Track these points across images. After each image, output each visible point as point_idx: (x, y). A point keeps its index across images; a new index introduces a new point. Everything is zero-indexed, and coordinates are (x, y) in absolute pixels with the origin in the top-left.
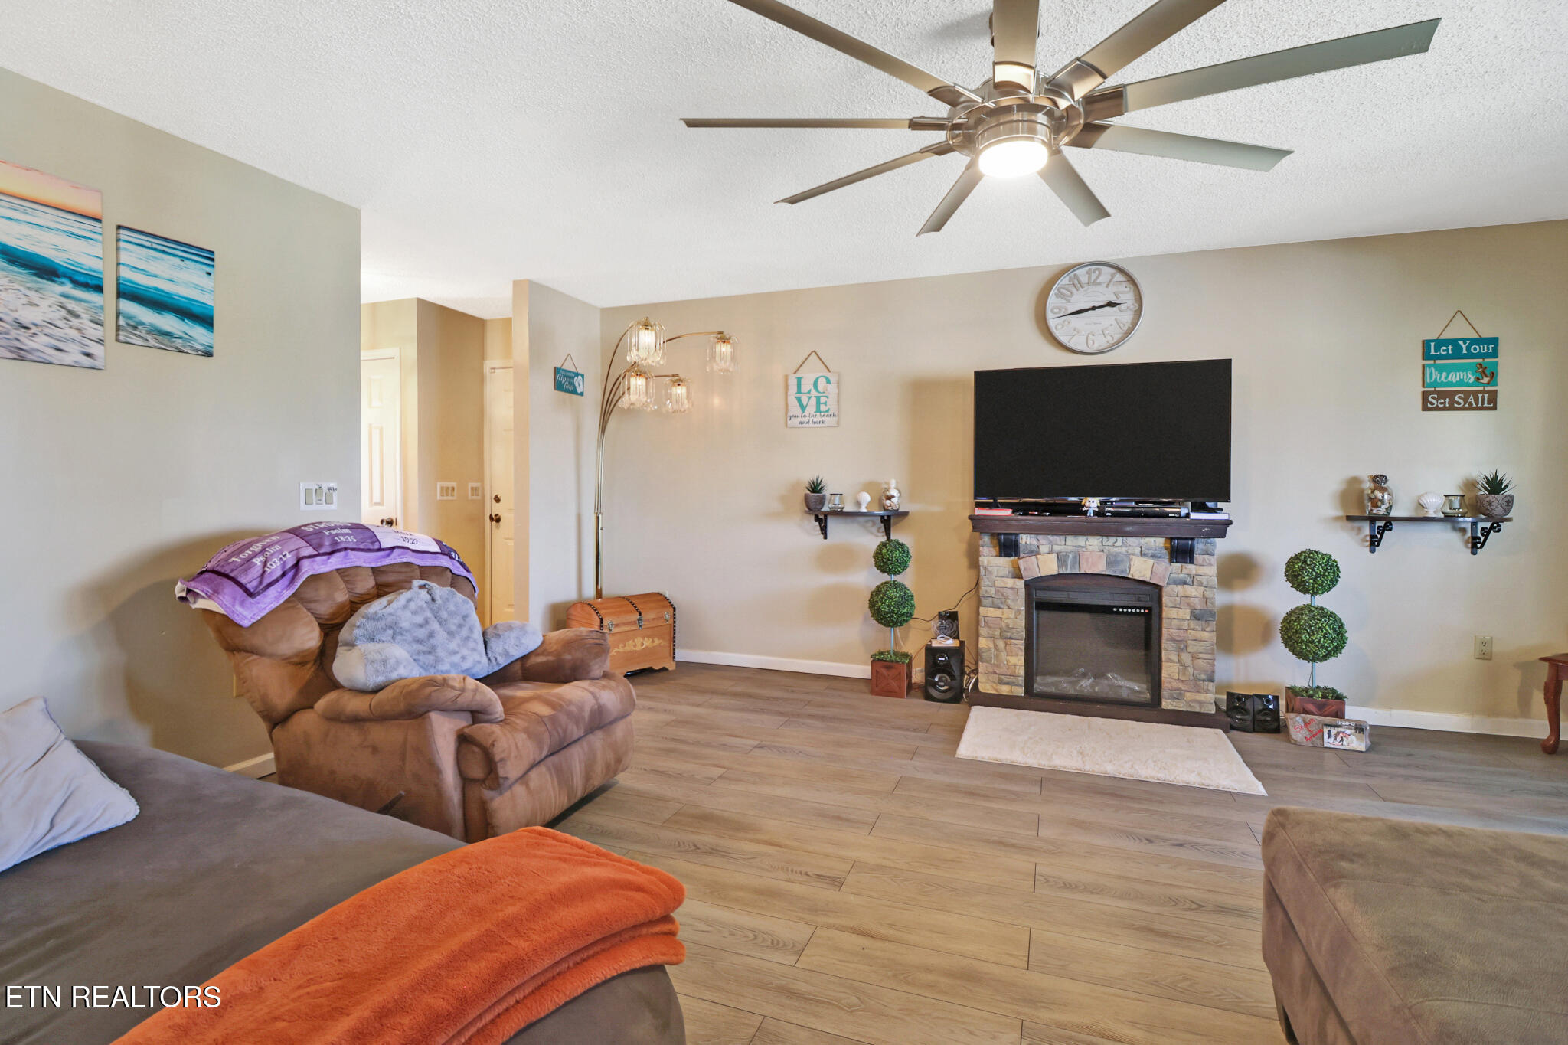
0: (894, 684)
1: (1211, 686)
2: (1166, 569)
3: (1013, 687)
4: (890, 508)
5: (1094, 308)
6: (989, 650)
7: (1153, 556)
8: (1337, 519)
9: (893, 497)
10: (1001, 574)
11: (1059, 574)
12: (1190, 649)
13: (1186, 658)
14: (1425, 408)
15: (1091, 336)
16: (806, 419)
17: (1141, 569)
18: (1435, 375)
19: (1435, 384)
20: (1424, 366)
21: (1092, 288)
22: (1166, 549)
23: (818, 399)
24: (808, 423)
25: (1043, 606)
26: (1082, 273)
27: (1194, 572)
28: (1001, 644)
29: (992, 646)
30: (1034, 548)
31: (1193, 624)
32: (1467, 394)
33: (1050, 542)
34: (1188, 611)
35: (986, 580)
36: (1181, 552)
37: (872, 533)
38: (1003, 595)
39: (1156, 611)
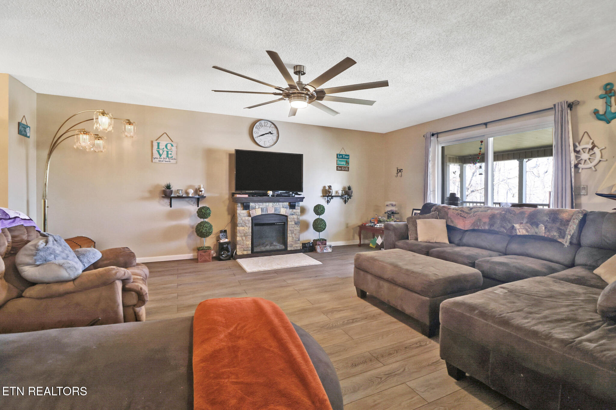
0: (207, 258)
1: (299, 242)
2: (289, 211)
3: (248, 251)
4: (201, 195)
5: (266, 134)
6: (240, 241)
7: (286, 208)
8: (321, 196)
9: (202, 191)
10: (244, 216)
11: (262, 214)
12: (294, 233)
13: (293, 235)
14: (337, 170)
15: (265, 142)
16: (162, 160)
17: (283, 211)
18: (339, 162)
19: (339, 164)
20: (337, 160)
21: (265, 128)
22: (289, 205)
23: (167, 152)
24: (163, 161)
25: (257, 225)
26: (263, 122)
27: (295, 212)
28: (244, 238)
29: (241, 239)
30: (254, 207)
31: (295, 226)
32: (344, 167)
33: (259, 205)
34: (294, 222)
35: (239, 218)
36: (292, 206)
37: (191, 204)
38: (245, 222)
39: (286, 223)
